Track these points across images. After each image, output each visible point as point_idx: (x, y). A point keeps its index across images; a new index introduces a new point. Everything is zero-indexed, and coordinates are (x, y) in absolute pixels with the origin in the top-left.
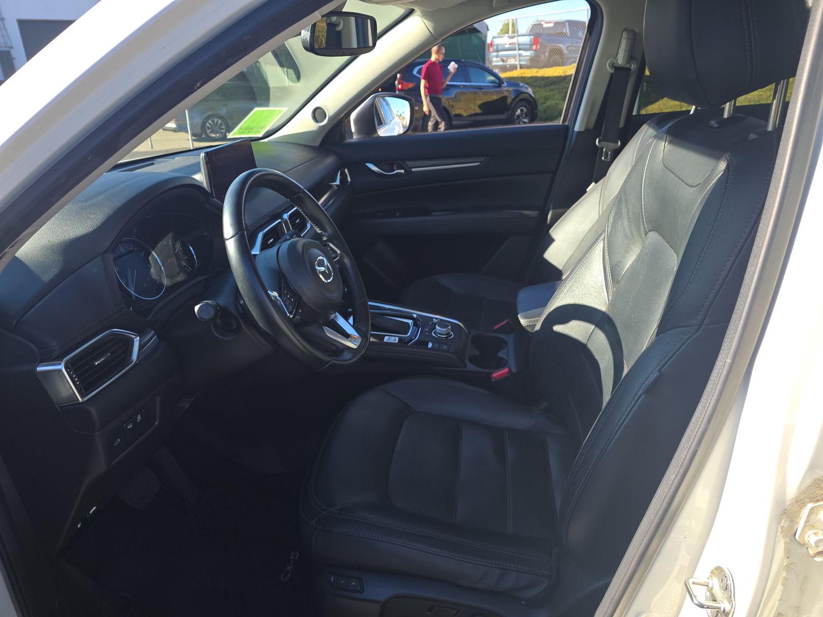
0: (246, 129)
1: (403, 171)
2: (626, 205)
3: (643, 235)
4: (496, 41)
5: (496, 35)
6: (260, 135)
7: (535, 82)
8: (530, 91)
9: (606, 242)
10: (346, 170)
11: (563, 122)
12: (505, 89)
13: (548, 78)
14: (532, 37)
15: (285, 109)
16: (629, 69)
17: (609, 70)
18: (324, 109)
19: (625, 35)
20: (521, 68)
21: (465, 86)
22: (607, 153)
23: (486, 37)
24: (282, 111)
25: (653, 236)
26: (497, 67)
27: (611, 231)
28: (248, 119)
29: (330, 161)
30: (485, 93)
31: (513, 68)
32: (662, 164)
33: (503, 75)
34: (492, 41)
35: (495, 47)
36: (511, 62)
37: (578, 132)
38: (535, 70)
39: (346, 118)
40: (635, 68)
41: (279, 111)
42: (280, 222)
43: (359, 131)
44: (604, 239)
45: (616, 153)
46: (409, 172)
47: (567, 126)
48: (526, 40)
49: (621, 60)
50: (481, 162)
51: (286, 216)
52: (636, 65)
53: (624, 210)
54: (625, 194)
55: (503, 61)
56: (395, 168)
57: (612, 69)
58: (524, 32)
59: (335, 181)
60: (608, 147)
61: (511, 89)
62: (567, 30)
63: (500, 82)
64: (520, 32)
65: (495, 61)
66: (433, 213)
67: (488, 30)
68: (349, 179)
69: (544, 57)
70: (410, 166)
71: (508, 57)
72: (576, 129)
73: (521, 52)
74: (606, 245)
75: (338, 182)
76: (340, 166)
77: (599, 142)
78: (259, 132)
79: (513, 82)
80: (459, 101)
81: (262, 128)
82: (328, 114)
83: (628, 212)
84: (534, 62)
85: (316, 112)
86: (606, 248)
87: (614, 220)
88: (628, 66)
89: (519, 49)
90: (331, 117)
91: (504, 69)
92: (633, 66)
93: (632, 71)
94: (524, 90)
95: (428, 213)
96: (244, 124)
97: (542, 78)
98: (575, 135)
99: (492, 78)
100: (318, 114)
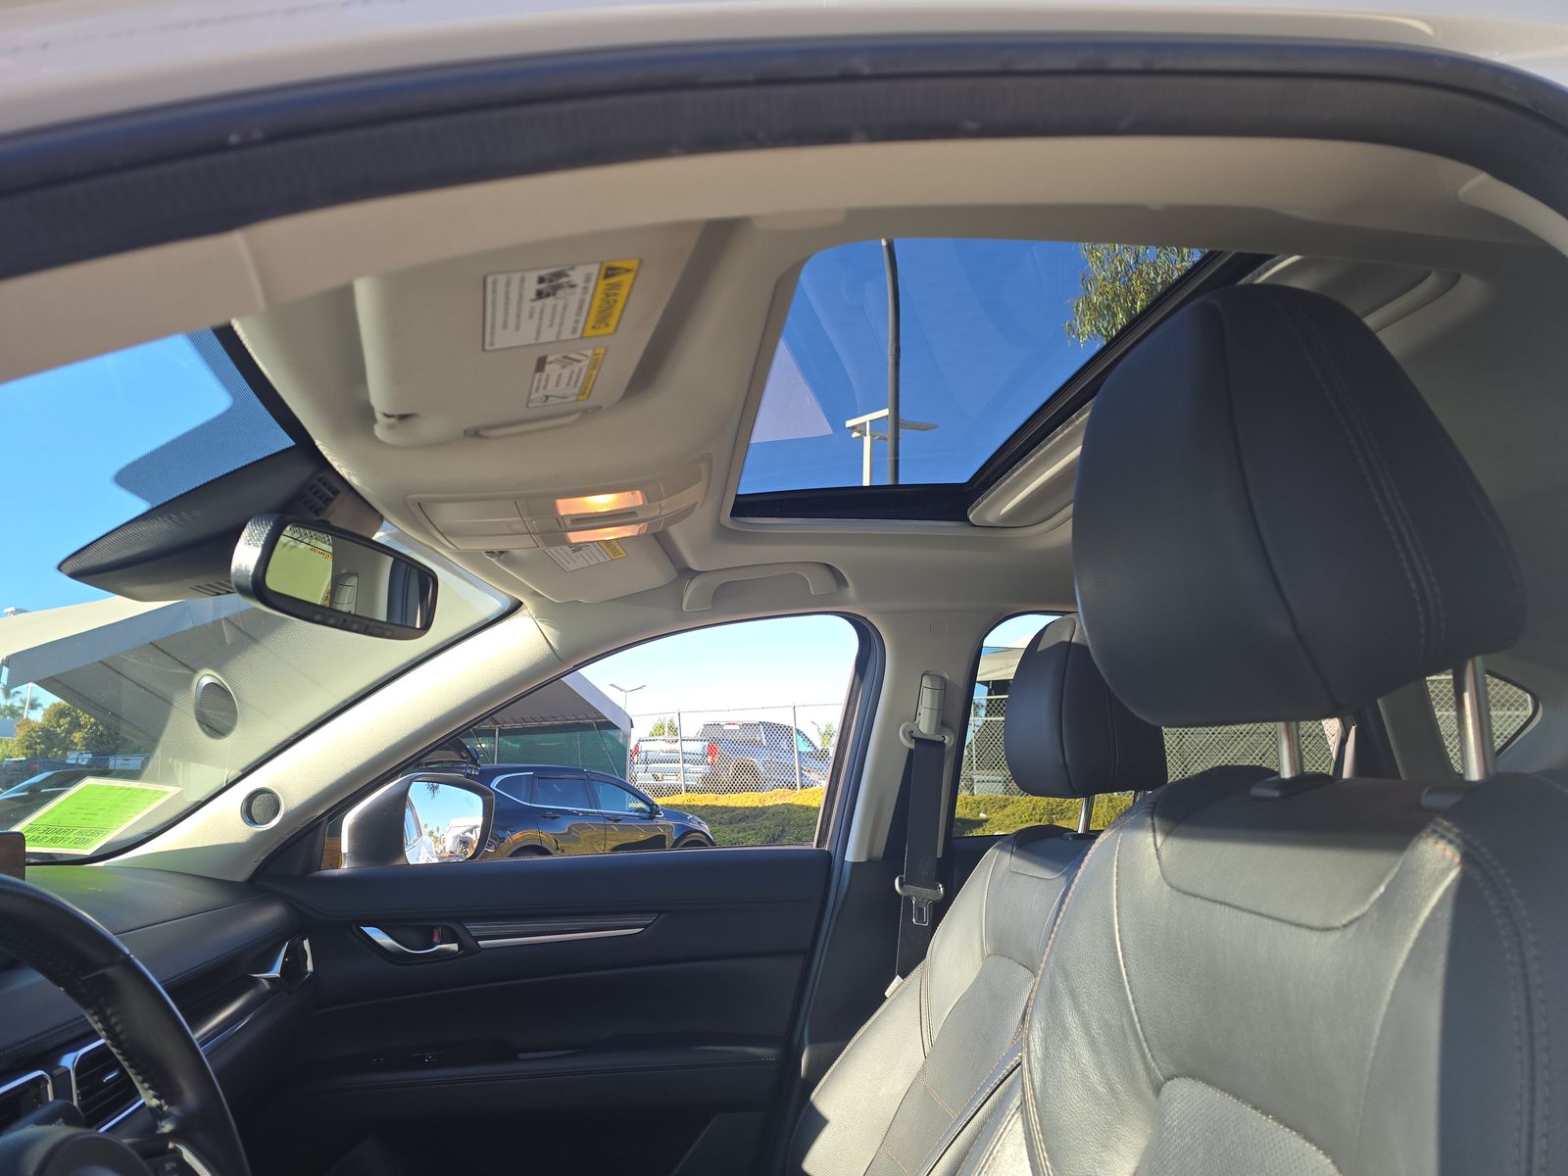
0: (46, 831)
1: (454, 947)
2: (1077, 1006)
3: (1149, 1093)
4: (644, 746)
5: (646, 736)
6: (88, 851)
7: (712, 815)
8: (706, 828)
9: (1034, 1118)
10: (306, 944)
11: (818, 846)
12: (661, 822)
13: (734, 809)
14: (706, 743)
15: (172, 790)
16: (942, 744)
17: (905, 742)
18: (276, 792)
19: (926, 682)
20: (687, 791)
21: (586, 814)
22: (920, 910)
23: (627, 737)
24: (165, 793)
25: (1185, 1095)
26: (645, 786)
27: (1044, 1081)
28: (59, 806)
29: (269, 915)
30: (623, 828)
31: (674, 790)
32: (1167, 888)
33: (659, 801)
34: (637, 746)
35: (643, 755)
36: (670, 780)
37: (854, 864)
38: (712, 796)
39: (330, 819)
40: (952, 742)
41: (155, 792)
42: (41, 1076)
43: (358, 853)
44: (1023, 1107)
45: (940, 910)
46: (469, 950)
47: (828, 853)
48: (697, 747)
49: (925, 725)
50: (645, 926)
51: (69, 1061)
52: (952, 737)
53: (1071, 1020)
54: (1067, 976)
55: (656, 778)
56: (436, 939)
57: (910, 741)
58: (692, 735)
59: (269, 969)
60: (923, 895)
61: (671, 823)
62: (762, 737)
63: (653, 811)
64: (685, 734)
65: (641, 776)
66: (521, 1056)
67: (632, 727)
68: (310, 967)
69: (726, 776)
70: (474, 934)
71: (666, 772)
72: (849, 857)
73: (686, 765)
74: (1036, 1127)
75: (275, 972)
76: (290, 932)
77: (901, 885)
78: (85, 842)
79: (674, 812)
80: (576, 840)
81: (98, 832)
82: (286, 806)
83: (1086, 1027)
84: (710, 784)
85: (256, 802)
86: (1038, 1136)
87: (1046, 1048)
88: (939, 738)
89: (685, 762)
90: (292, 811)
91: (660, 792)
92: (946, 737)
93: (947, 749)
94: (696, 826)
95: (508, 1054)
96: (44, 816)
97: (726, 809)
98: (847, 870)
99: (641, 805)
100: (257, 806)
